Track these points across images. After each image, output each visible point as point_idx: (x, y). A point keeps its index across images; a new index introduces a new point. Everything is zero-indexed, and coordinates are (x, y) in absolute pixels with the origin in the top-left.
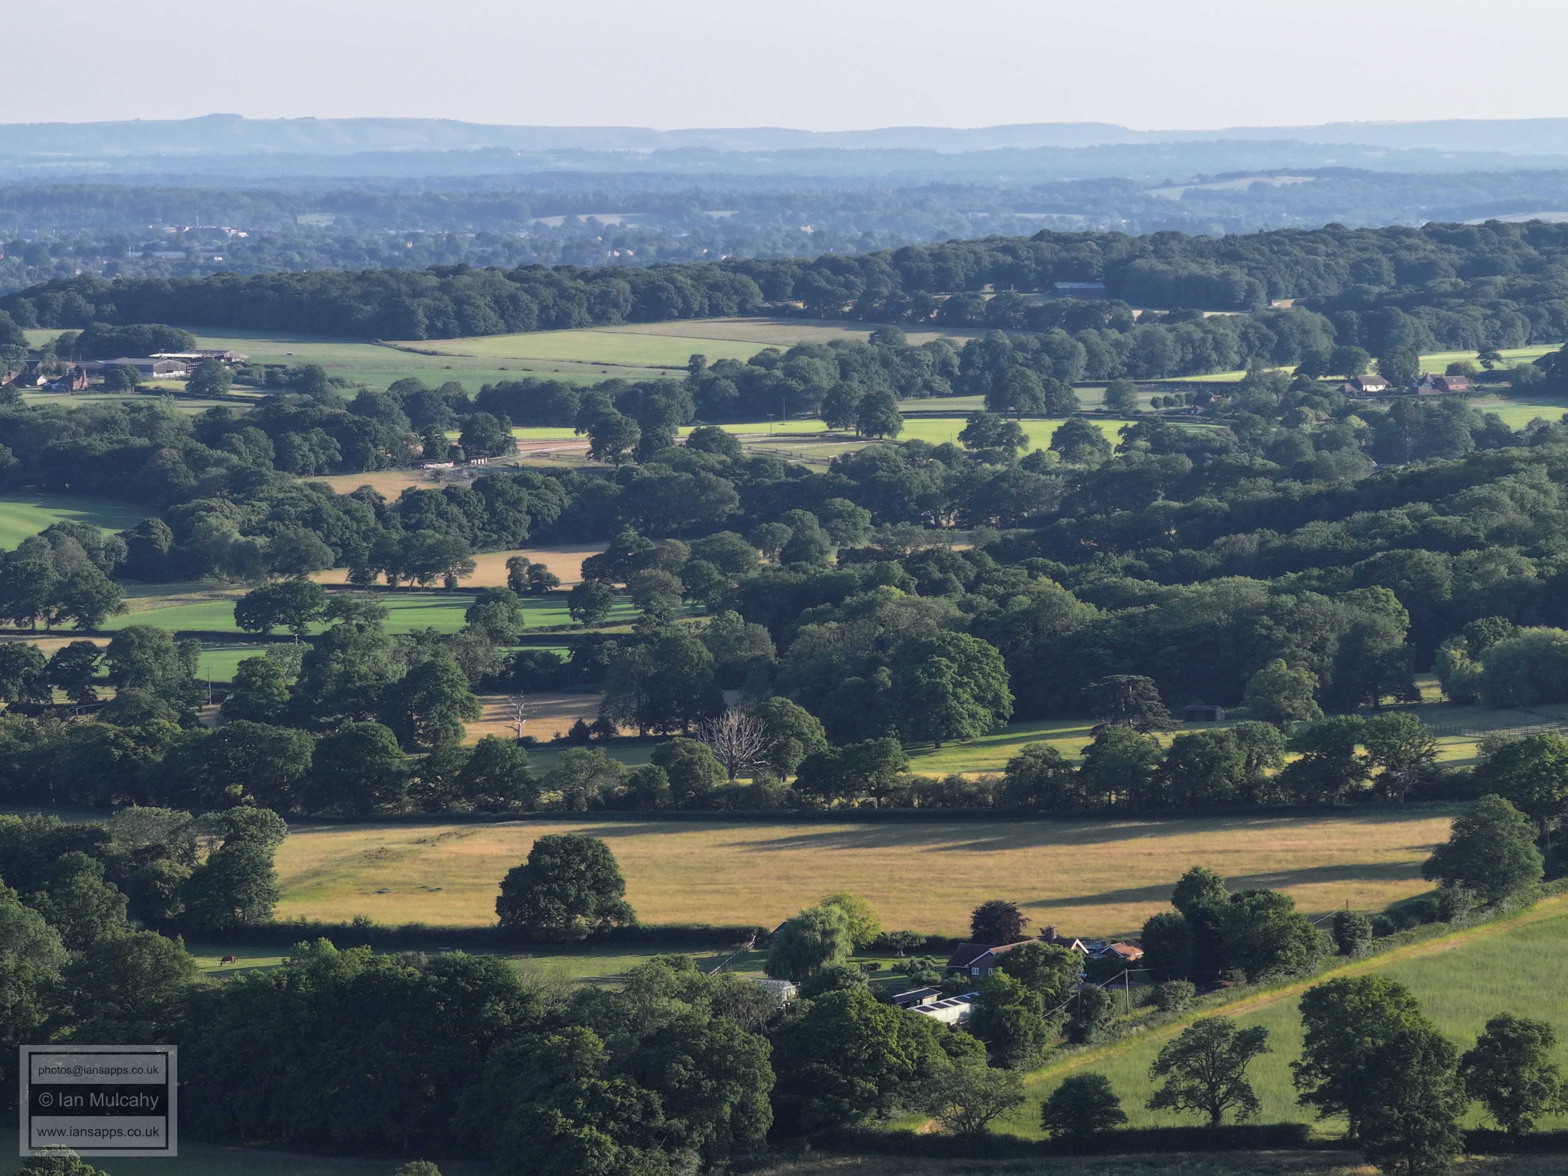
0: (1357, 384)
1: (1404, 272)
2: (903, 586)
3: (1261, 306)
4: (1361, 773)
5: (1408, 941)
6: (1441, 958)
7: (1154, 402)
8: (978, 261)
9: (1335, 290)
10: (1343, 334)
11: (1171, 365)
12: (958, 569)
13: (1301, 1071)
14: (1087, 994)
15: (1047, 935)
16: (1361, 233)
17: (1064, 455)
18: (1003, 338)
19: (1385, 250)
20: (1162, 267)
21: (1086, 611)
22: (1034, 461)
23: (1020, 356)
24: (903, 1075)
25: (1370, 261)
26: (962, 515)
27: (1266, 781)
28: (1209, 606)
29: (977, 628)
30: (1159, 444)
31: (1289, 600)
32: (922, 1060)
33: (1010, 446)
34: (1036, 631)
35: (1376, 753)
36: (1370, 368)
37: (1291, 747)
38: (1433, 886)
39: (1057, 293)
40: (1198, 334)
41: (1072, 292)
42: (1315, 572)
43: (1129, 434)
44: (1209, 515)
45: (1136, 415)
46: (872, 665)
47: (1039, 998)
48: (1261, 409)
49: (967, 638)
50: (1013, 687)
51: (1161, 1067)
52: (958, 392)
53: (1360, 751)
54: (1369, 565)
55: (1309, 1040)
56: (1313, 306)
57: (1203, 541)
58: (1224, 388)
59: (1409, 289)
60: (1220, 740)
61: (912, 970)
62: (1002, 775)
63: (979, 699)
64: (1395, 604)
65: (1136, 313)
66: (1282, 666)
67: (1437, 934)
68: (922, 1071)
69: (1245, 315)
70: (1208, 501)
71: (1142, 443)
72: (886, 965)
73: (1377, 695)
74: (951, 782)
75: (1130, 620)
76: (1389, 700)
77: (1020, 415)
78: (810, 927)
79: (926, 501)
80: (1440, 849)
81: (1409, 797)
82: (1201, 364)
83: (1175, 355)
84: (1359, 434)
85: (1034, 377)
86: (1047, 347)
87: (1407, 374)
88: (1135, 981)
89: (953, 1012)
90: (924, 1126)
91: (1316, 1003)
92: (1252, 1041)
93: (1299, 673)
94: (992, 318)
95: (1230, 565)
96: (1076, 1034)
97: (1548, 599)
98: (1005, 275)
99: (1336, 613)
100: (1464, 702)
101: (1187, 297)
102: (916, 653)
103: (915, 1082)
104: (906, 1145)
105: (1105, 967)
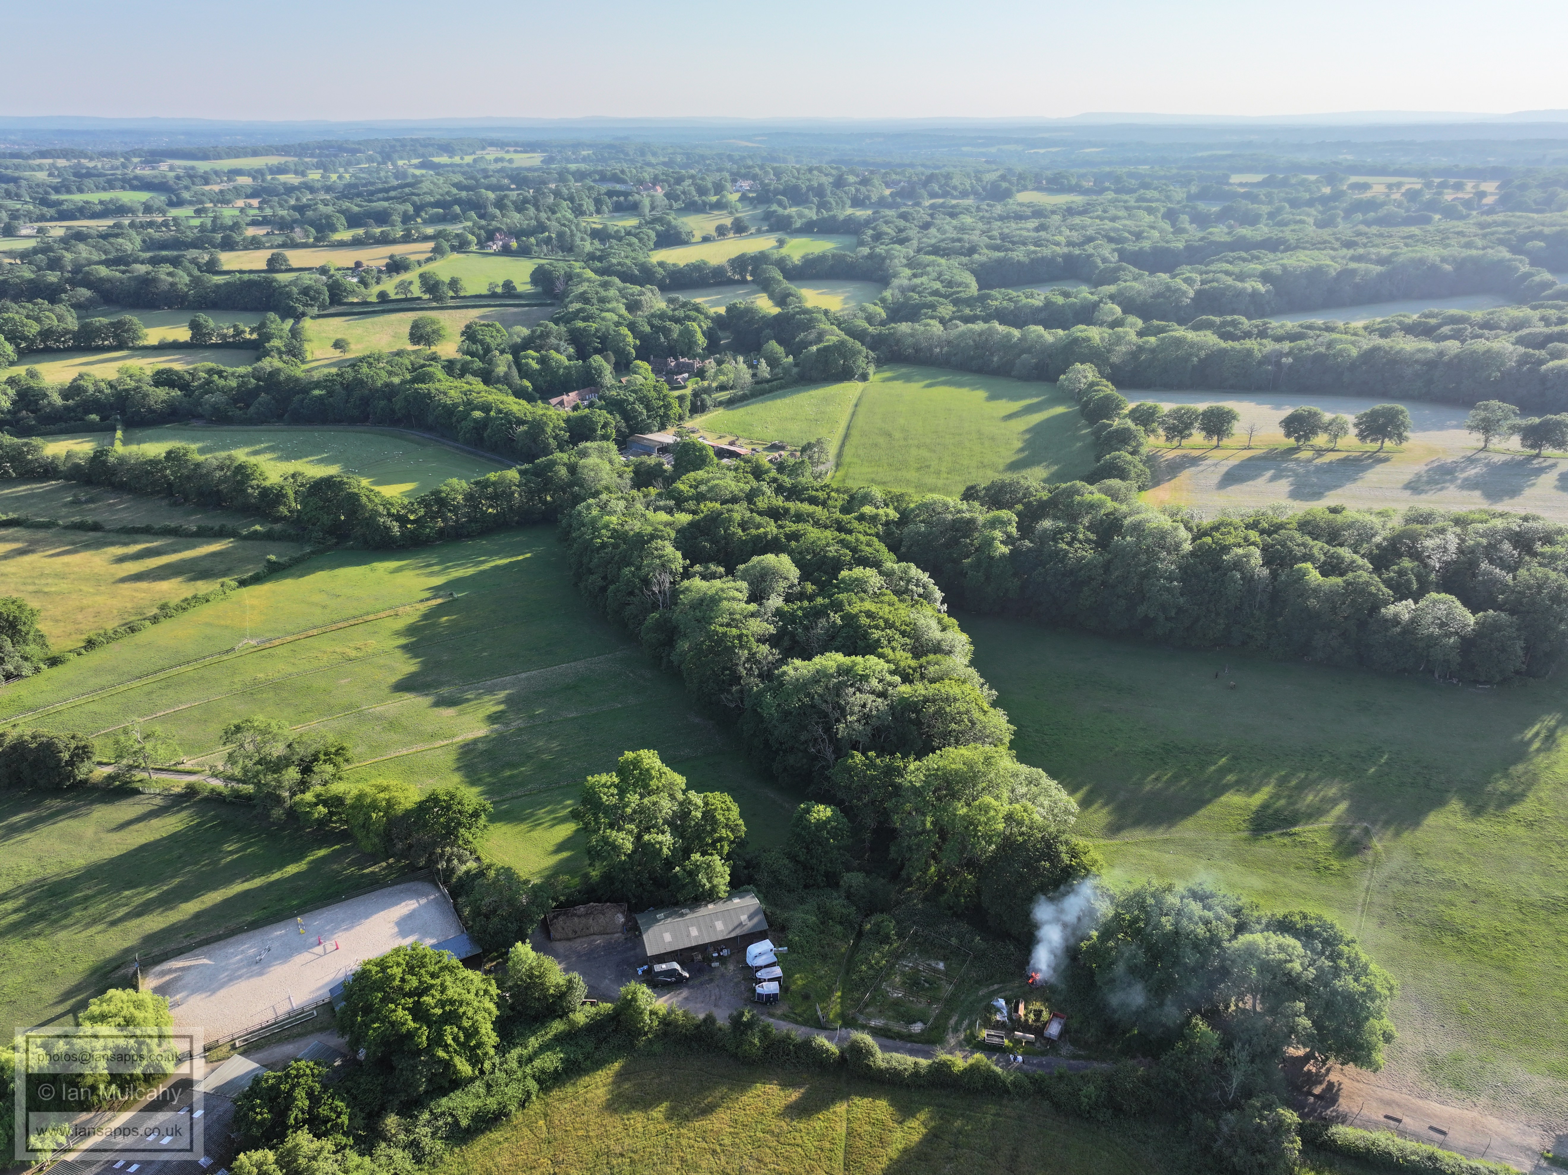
0: (388, 167)
1: (391, 147)
2: (321, 204)
3: (366, 153)
4: (414, 235)
5: (430, 264)
6: (436, 267)
7: (353, 171)
8: (314, 145)
9: (379, 150)
10: (383, 158)
11: (354, 164)
12: (330, 201)
13: (420, 288)
14: (378, 276)
15: (368, 266)
16: (382, 140)
17: (340, 180)
18: (323, 159)
20: (347, 146)
21: (357, 208)
22: (334, 181)
23: (327, 162)
24: (350, 291)
25: (384, 144)
26: (325, 192)
27: (397, 237)
28: (379, 207)
29: (338, 212)
30: (356, 178)
31: (392, 206)
32: (353, 289)
33: (329, 179)
34: (349, 212)
35: (416, 232)
36: (390, 163)
37: (401, 231)
38: (432, 254)
39: (329, 151)
40: (358, 158)
41: (332, 150)
42: (395, 200)
43: (351, 176)
44: (371, 191)
45: (350, 173)
46: (321, 219)
47: (370, 277)
48: (372, 171)
49: (337, 214)
50: (347, 222)
51: (396, 288)
52: (317, 169)
53: (413, 231)
54: (405, 199)
55: (421, 282)
56: (376, 153)
57: (372, 195)
58: (365, 168)
59: (393, 150)
60: (389, 231)
61: (345, 273)
62: (351, 238)
63: (341, 225)
64: (410, 206)
65: (345, 154)
66: (394, 217)
67: (435, 262)
69: (364, 155)
70: (371, 188)
71: (353, 178)
72: (340, 272)
73: (410, 222)
74: (341, 239)
75: (365, 210)
76: (412, 222)
77: (329, 173)
78: (326, 267)
79: (318, 189)
80: (432, 248)
81: (423, 239)
82: (359, 163)
83: (354, 162)
84: (391, 176)
85: (331, 167)
86: (331, 161)
87: (396, 165)
88: (386, 273)
89: (355, 280)
90: (355, 300)
91: (421, 276)
92: (411, 283)
93: (397, 218)
94: (320, 156)
95: (379, 200)
96: (378, 283)
97: (437, 204)
98: (320, 148)
99: (401, 208)
100: (425, 222)
101: (354, 151)
102: (328, 217)
103: (353, 292)
104: (352, 304)
105: (380, 271)
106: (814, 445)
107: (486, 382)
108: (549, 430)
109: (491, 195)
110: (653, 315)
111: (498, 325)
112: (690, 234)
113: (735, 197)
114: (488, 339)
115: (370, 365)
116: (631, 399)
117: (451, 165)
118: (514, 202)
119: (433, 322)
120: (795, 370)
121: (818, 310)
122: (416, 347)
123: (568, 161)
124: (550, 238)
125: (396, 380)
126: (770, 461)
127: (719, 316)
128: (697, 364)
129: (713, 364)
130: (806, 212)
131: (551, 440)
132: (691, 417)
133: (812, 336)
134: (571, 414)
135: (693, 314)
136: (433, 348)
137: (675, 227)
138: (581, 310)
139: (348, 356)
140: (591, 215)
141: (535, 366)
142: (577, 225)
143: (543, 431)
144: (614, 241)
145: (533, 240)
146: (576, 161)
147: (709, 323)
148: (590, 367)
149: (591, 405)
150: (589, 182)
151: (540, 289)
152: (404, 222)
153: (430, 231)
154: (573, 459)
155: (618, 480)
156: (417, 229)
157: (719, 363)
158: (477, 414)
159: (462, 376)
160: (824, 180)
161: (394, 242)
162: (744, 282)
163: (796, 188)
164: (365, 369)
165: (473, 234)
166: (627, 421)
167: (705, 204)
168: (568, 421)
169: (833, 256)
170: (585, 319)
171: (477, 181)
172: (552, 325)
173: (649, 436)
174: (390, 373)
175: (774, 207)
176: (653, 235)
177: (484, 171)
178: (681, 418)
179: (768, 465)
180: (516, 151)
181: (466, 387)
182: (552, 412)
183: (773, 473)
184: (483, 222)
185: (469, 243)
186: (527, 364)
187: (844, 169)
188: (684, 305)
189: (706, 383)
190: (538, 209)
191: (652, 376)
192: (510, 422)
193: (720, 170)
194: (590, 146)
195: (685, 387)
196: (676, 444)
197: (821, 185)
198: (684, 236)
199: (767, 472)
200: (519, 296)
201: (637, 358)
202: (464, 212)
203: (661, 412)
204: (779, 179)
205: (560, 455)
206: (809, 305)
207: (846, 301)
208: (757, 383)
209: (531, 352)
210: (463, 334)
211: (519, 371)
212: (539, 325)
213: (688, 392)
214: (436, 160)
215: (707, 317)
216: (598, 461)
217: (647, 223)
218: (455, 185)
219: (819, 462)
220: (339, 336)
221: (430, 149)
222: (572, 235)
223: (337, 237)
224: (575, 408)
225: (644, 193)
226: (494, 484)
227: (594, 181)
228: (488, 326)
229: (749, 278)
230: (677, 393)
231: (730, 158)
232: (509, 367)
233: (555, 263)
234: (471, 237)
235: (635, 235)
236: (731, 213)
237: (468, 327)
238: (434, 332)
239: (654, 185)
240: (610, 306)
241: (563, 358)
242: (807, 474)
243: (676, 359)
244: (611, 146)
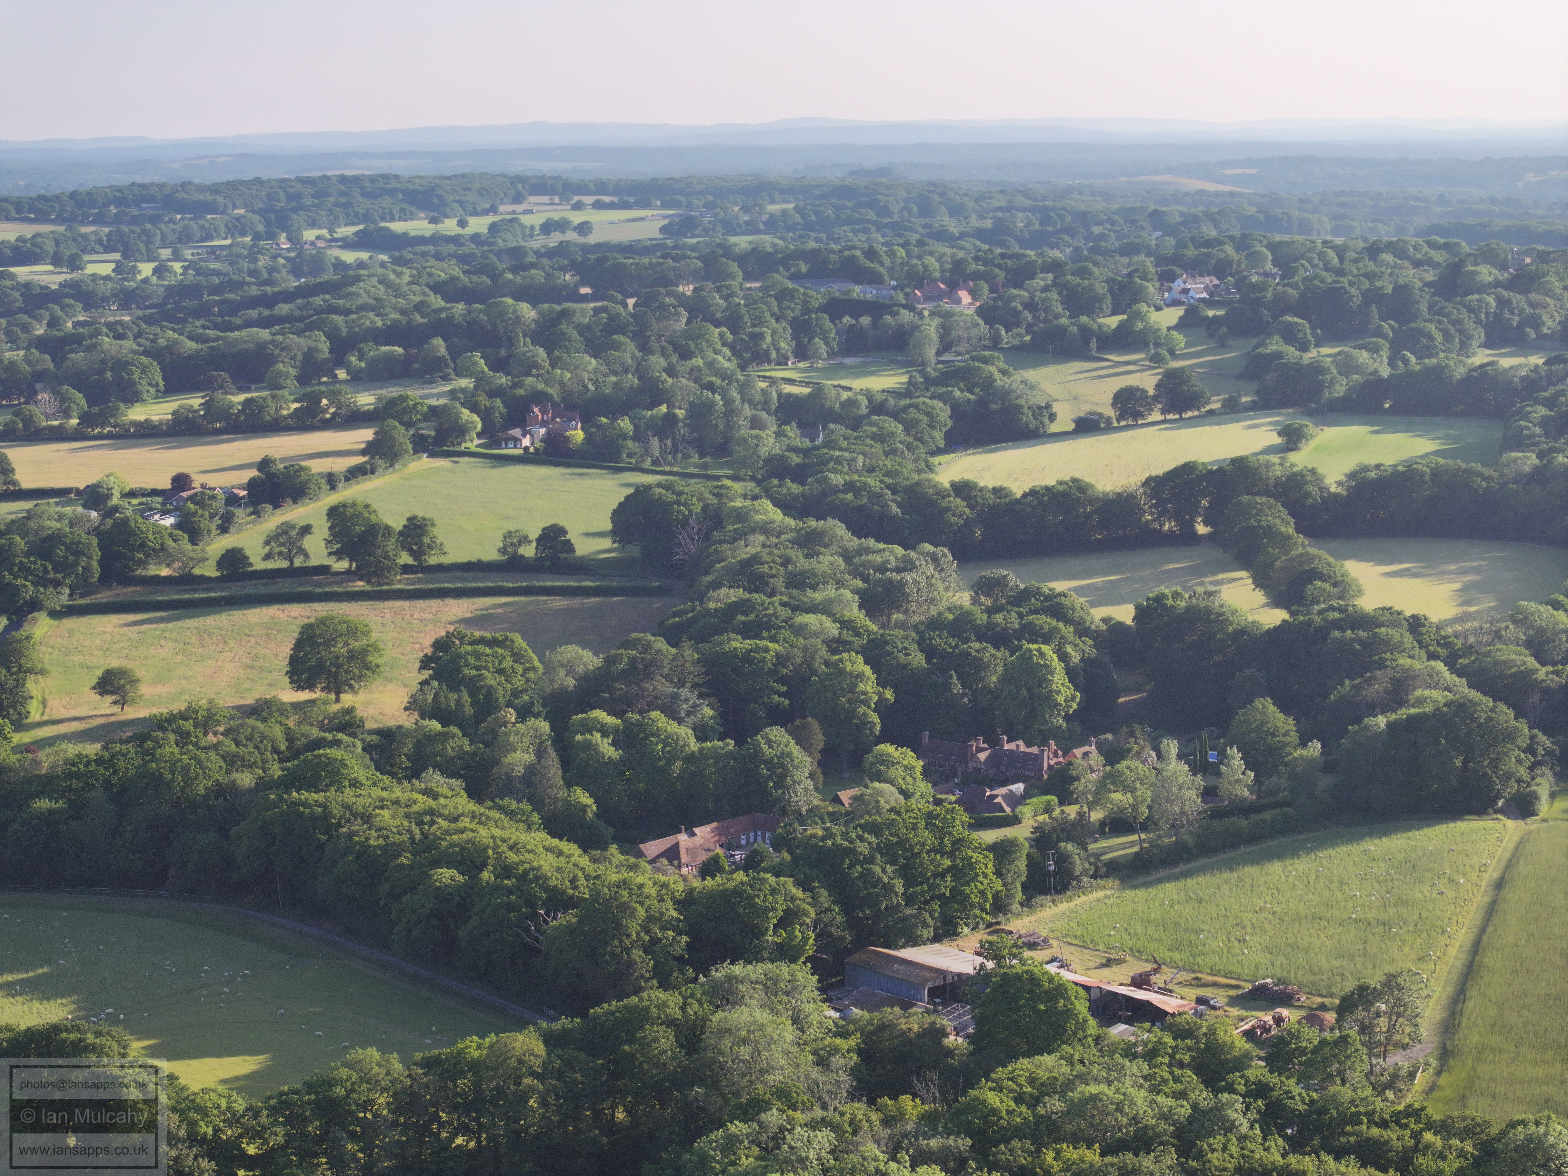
0: (278, 244)
1: (290, 197)
2: (107, 336)
3: (230, 212)
4: (325, 411)
5: (358, 483)
6: (373, 490)
7: (193, 254)
8: (106, 195)
9: (260, 205)
10: (268, 224)
11: (197, 238)
12: (130, 328)
13: (328, 542)
14: (228, 512)
15: (203, 486)
16: (269, 181)
17: (159, 278)
18: (125, 228)
19: (281, 188)
20: (186, 196)
21: (192, 345)
22: (146, 281)
23: (132, 236)
24: (154, 550)
25: (275, 193)
26: (120, 305)
27: (284, 416)
28: (246, 342)
29: (146, 353)
30: (199, 272)
31: (280, 338)
32: (162, 544)
33: (134, 274)
34: (171, 354)
35: (332, 403)
36: (283, 237)
37: (296, 401)
38: (366, 459)
39: (142, 209)
40: (207, 225)
41: (149, 208)
42: (287, 325)
43: (185, 268)
44: (232, 302)
45: (185, 260)
46: (102, 371)
47: (207, 514)
48: (239, 256)
49: (143, 358)
50: (164, 379)
51: (267, 543)
52: (106, 252)
53: (325, 401)
54: (311, 322)
55: (330, 528)
56: (254, 212)
57: (233, 314)
58: (222, 248)
59: (294, 204)
60: (264, 399)
61: (147, 504)
62: (170, 417)
63: (150, 384)
64: (323, 338)
65: (179, 217)
66: (280, 366)
67: (370, 480)
68: (163, 548)
69: (224, 217)
70: (232, 296)
71: (191, 272)
72: (135, 501)
73: (320, 377)
74: (147, 421)
75: (211, 348)
76: (325, 379)
77: (136, 261)
78: (102, 487)
79: (104, 299)
80: (368, 443)
81: (346, 421)
82: (209, 238)
83: (198, 235)
84: (284, 266)
85: (142, 246)
86: (144, 232)
87: (298, 240)
88: (247, 505)
89: (169, 521)
90: (165, 572)
91: (334, 512)
92: (306, 530)
93: (287, 369)
94: (117, 220)
95: (249, 324)
96: (224, 529)
97: (390, 335)
98: (119, 202)
99: (300, 343)
100: (358, 379)
101: (199, 209)
102: (121, 365)
103: (160, 553)
104: (157, 580)
105: (232, 500)
106: (1377, 994)
107: (475, 792)
108: (633, 927)
109: (528, 312)
110: (934, 624)
111: (519, 641)
112: (1046, 411)
113: (1170, 317)
114: (490, 679)
115: (183, 737)
116: (863, 849)
117: (435, 239)
118: (583, 330)
119: (353, 631)
120: (1326, 781)
121: (1391, 616)
122: (304, 696)
123: (731, 228)
124: (670, 418)
125: (245, 779)
126: (1249, 1035)
127: (1116, 628)
128: (1051, 759)
129: (1096, 758)
130: (1363, 357)
131: (637, 954)
132: (1027, 903)
133: (1376, 689)
134: (697, 884)
135: (1045, 621)
136: (347, 699)
137: (1005, 394)
138: (742, 606)
139: (131, 713)
140: (782, 362)
141: (607, 749)
142: (744, 388)
143: (619, 929)
144: (838, 429)
145: (625, 424)
146: (751, 228)
147: (1088, 646)
148: (756, 756)
149: (753, 863)
150: (781, 279)
151: (634, 551)
152: (303, 379)
153: (366, 400)
154: (694, 1007)
155: (816, 1073)
156: (334, 397)
157: (1112, 756)
158: (446, 875)
159: (414, 773)
160: (1410, 275)
161: (276, 427)
162: (1188, 538)
163: (1335, 295)
164: (170, 749)
165: (474, 408)
166: (848, 907)
167: (1086, 333)
168: (685, 903)
169: (1437, 473)
170: (749, 631)
171: (494, 276)
172: (660, 644)
173: (909, 954)
174: (232, 761)
175: (1275, 344)
176: (943, 412)
177: (516, 252)
178: (1000, 906)
179: (1242, 1045)
180: (598, 206)
181: (423, 802)
182: (644, 877)
183: (1258, 1070)
184: (502, 380)
185: (461, 431)
186: (588, 746)
187: (1466, 248)
188: (1022, 597)
189: (1072, 811)
190: (644, 348)
191: (924, 787)
192: (531, 902)
193: (1128, 250)
194: (789, 190)
195: (1014, 820)
196: (982, 975)
197: (1402, 290)
198: (1027, 417)
199: (1241, 1063)
200: (583, 567)
201: (883, 739)
202: (455, 353)
203: (946, 887)
204: (1288, 273)
205: (662, 995)
206: (1367, 603)
207: (1466, 595)
208: (1217, 814)
209: (600, 715)
210: (425, 664)
211: (565, 765)
212: (627, 645)
213: (1021, 833)
214: (397, 227)
215: (1083, 631)
216: (763, 1016)
217: (929, 382)
218: (437, 288)
219: (1388, 1045)
220: (115, 663)
221: (386, 201)
222: (730, 412)
223: (137, 413)
224: (709, 869)
225: (926, 308)
226: (475, 1067)
227: (796, 277)
228: (492, 643)
229: (1202, 529)
230: (990, 836)
231: (1157, 218)
232: (540, 753)
233: (680, 484)
234: (466, 414)
235: (896, 415)
236: (1157, 359)
237: (440, 645)
238: (353, 656)
239: (953, 286)
240: (818, 596)
241: (685, 733)
242: (1355, 1076)
243: (993, 742)
244: (842, 191)
